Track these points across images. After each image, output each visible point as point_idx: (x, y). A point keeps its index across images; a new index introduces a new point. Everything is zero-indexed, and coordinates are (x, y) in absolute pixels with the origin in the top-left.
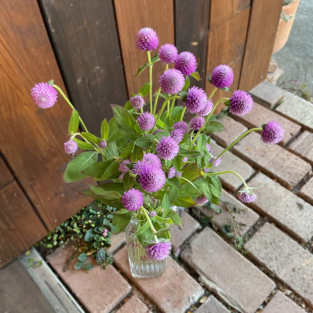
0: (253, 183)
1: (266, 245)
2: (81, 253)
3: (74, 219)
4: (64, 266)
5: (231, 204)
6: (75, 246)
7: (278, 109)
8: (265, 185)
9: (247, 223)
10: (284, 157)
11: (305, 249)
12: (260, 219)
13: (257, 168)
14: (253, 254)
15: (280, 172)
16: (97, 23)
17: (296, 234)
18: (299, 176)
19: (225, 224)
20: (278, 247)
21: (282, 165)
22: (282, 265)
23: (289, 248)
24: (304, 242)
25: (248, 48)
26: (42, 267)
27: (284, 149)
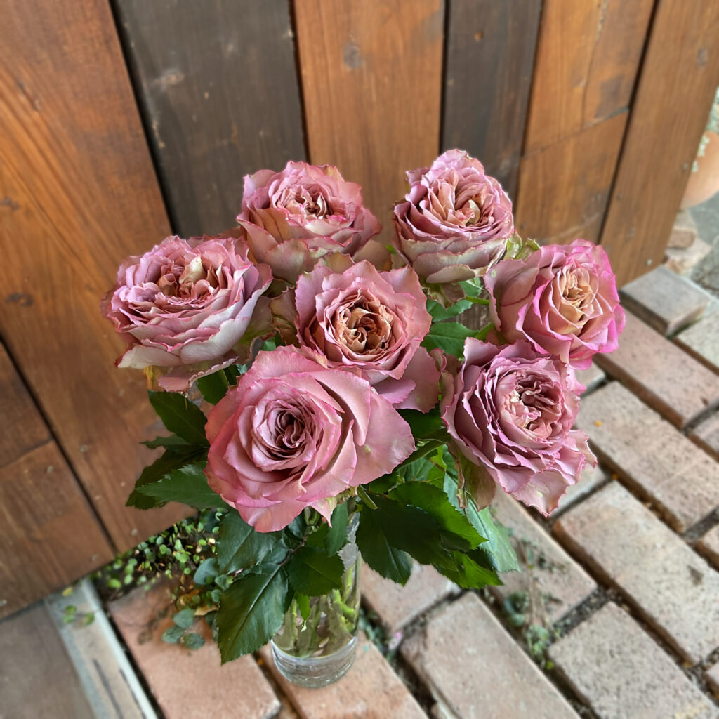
0: (594, 504)
1: (600, 656)
2: (183, 608)
3: (179, 530)
4: (141, 631)
5: (535, 547)
6: (172, 591)
7: (682, 337)
8: (623, 513)
9: (564, 597)
10: (677, 454)
11: (690, 678)
12: (597, 592)
13: (611, 471)
14: (567, 672)
15: (663, 487)
16: (261, 133)
17: (673, 641)
18: (705, 503)
19: (512, 592)
20: (628, 664)
21: (671, 471)
22: (629, 707)
23: (652, 670)
24: (690, 662)
25: (618, 198)
26: (92, 627)
27: (681, 435)
